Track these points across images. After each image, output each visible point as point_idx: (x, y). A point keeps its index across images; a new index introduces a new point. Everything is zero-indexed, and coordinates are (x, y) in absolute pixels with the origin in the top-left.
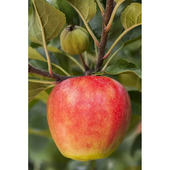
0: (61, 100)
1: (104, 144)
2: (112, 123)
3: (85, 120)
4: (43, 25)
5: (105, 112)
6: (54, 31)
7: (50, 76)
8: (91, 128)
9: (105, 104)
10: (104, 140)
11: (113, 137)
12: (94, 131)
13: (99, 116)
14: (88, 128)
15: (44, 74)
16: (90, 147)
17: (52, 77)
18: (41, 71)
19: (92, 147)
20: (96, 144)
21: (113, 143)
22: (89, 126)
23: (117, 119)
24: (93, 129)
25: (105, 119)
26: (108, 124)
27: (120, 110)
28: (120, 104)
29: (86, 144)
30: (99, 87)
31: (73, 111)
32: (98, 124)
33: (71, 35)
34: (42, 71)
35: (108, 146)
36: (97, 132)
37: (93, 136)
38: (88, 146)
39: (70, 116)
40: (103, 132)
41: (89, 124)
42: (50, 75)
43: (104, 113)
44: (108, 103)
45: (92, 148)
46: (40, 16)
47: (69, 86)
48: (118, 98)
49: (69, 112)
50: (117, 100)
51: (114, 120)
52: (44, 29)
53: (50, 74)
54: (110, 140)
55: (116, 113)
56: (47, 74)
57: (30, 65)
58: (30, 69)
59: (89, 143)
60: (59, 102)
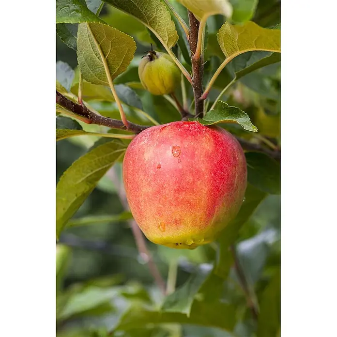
1: (200, 218)
2: (210, 187)
4: (105, 56)
5: (198, 171)
6: (121, 62)
7: (125, 128)
8: (179, 196)
9: (198, 161)
10: (200, 213)
11: (213, 208)
12: (183, 199)
13: (190, 178)
14: (174, 196)
15: (115, 125)
16: (180, 223)
17: (127, 129)
19: (182, 224)
20: (188, 220)
21: (214, 218)
22: (175, 192)
23: (218, 181)
24: (182, 196)
26: (204, 189)
27: (222, 169)
28: (222, 160)
29: (174, 219)
30: (189, 137)
31: (152, 171)
32: (188, 189)
33: (150, 67)
34: (112, 121)
35: (207, 223)
36: (188, 202)
37: (182, 207)
38: (177, 222)
39: (149, 180)
40: (198, 200)
41: (175, 190)
43: (197, 173)
44: (202, 159)
45: (182, 226)
46: (99, 43)
48: (219, 151)
49: (146, 175)
50: (217, 154)
51: (213, 183)
52: (107, 61)
53: (123, 125)
54: (210, 213)
55: (216, 172)
56: (120, 124)
57: (92, 113)
58: (91, 119)
59: (178, 217)
60: (134, 161)
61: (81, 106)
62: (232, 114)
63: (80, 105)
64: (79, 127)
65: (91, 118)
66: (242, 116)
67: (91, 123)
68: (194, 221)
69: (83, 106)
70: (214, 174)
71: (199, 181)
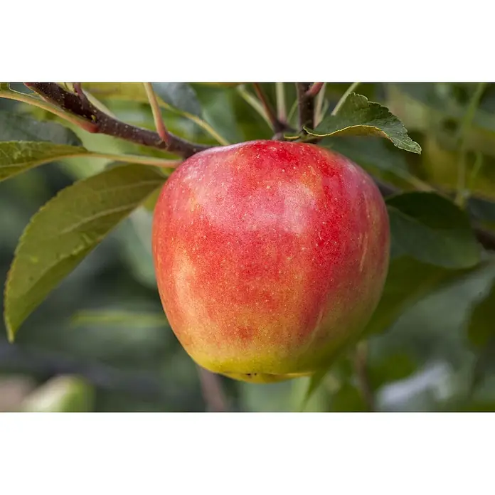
0: (175, 206)
1: (288, 328)
2: (308, 269)
3: (231, 261)
5: (288, 237)
7: (163, 146)
8: (248, 284)
10: (289, 320)
12: (256, 290)
13: (271, 251)
14: (240, 282)
15: (143, 139)
16: (251, 336)
17: (167, 148)
18: (134, 131)
19: (254, 338)
20: (265, 330)
21: (317, 329)
22: (241, 275)
23: (326, 259)
24: (255, 285)
25: (289, 258)
26: (298, 273)
27: (335, 235)
28: (337, 218)
29: (239, 327)
30: (275, 171)
31: (200, 234)
32: (266, 270)
34: (137, 131)
35: (302, 336)
36: (267, 295)
37: (254, 305)
38: (245, 334)
39: (194, 249)
40: (284, 295)
41: (242, 272)
42: (160, 142)
43: (285, 241)
45: (254, 341)
47: (199, 167)
48: (332, 201)
49: (189, 239)
50: (328, 207)
51: (315, 262)
53: (160, 139)
54: (308, 319)
55: (323, 241)
56: (153, 137)
57: (98, 111)
58: (98, 124)
59: (246, 324)
60: (170, 213)
61: (79, 97)
62: (373, 119)
63: (76, 94)
64: (75, 141)
65: (97, 121)
66: (391, 124)
67: (96, 130)
68: (278, 333)
69: (82, 98)
70: (319, 244)
71: (289, 255)
